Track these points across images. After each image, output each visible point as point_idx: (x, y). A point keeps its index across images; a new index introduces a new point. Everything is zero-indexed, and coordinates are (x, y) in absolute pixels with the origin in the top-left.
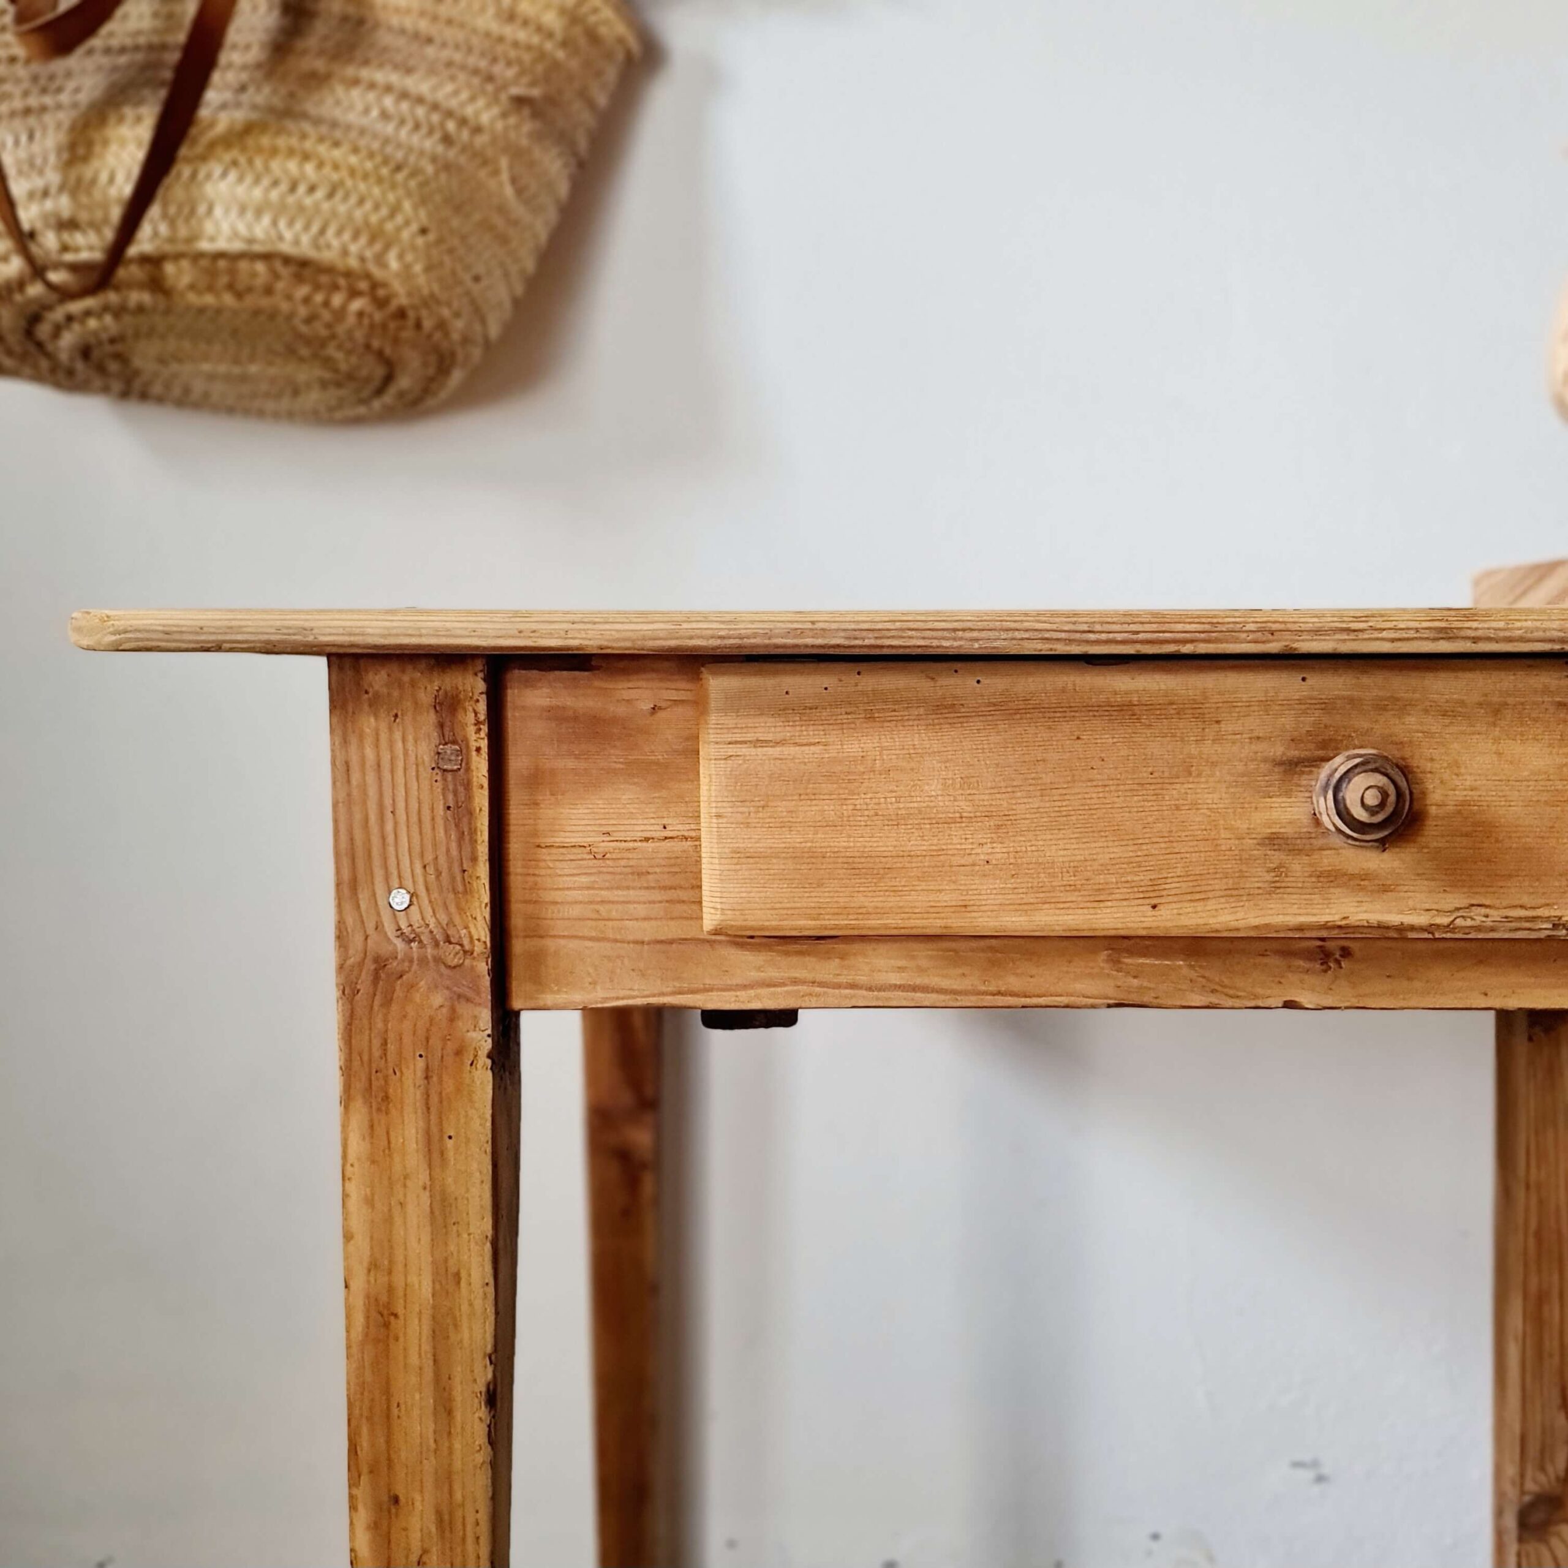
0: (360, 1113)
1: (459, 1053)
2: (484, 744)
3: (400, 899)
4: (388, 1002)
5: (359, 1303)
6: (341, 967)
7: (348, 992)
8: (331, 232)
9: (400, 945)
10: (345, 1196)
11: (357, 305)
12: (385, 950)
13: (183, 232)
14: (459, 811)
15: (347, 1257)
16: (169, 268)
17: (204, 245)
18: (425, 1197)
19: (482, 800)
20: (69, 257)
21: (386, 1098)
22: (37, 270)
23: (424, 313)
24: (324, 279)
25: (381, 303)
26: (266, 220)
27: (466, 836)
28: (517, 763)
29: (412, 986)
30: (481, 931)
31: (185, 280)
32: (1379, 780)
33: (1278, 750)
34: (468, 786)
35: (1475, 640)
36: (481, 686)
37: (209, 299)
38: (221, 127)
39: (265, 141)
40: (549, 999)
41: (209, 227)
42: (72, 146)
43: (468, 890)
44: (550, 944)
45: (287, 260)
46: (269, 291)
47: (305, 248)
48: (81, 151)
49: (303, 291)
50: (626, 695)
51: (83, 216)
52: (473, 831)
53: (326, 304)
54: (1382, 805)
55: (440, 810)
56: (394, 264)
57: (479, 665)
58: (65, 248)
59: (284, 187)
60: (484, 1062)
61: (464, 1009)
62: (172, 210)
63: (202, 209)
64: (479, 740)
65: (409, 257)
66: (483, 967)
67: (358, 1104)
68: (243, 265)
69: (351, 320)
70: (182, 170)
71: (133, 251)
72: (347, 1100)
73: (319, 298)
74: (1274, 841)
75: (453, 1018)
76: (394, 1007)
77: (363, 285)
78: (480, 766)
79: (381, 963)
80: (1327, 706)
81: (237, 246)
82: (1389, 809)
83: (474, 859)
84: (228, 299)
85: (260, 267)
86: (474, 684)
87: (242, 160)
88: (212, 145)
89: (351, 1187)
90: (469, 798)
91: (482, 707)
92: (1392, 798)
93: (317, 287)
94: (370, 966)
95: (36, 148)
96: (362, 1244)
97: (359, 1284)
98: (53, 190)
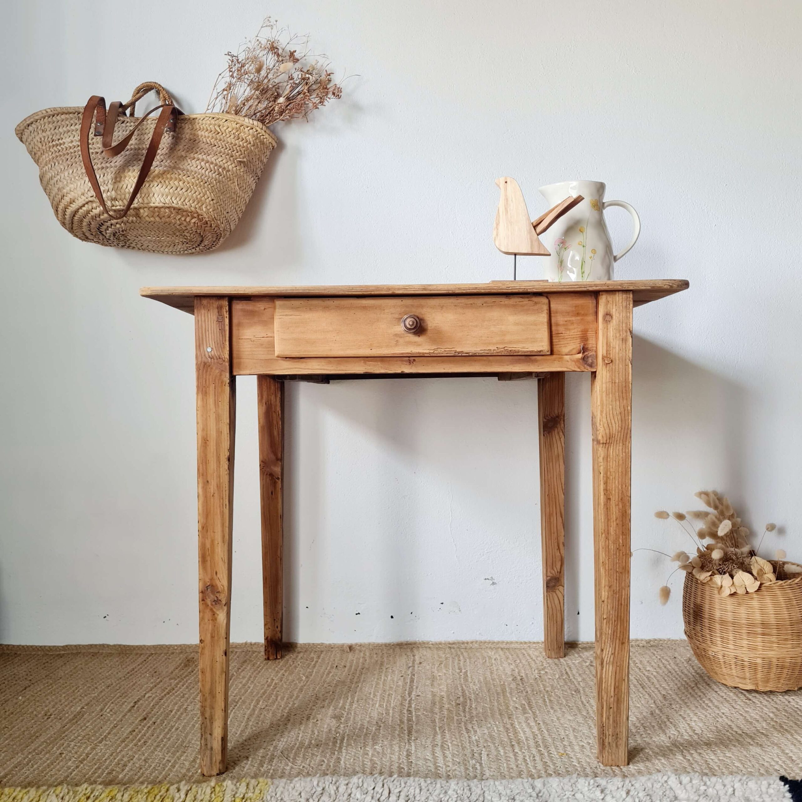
0: (200, 396)
1: (222, 383)
2: (228, 316)
3: (209, 350)
4: (207, 372)
5: (200, 437)
6: (197, 364)
7: (198, 369)
8: (186, 201)
9: (209, 359)
10: (197, 414)
11: (193, 221)
12: (206, 361)
13: (146, 201)
14: (222, 330)
15: (197, 428)
16: (142, 211)
17: (152, 205)
18: (215, 414)
19: (227, 328)
20: (114, 208)
21: (206, 393)
22: (106, 211)
23: (213, 222)
24: (184, 213)
25: (200, 220)
26: (169, 198)
27: (223, 336)
28: (235, 321)
29: (212, 368)
30: (227, 356)
31: (146, 214)
32: (413, 319)
33: (397, 316)
34: (224, 325)
35: (431, 290)
36: (227, 303)
37: (152, 219)
38: (156, 172)
39: (169, 176)
40: (242, 372)
41: (153, 200)
42: (116, 178)
43: (224, 347)
44: (242, 360)
45: (174, 208)
46: (169, 217)
47: (180, 205)
48: (118, 179)
49: (179, 217)
50: (259, 306)
51: (119, 197)
52: (225, 335)
53: (185, 220)
54: (413, 324)
55: (218, 330)
56: (204, 209)
57: (227, 299)
58: (113, 206)
59: (174, 189)
60: (227, 385)
61: (223, 373)
62: (143, 195)
63: (151, 195)
64: (226, 315)
65: (208, 207)
66: (227, 364)
67: (200, 395)
68: (162, 210)
69: (192, 224)
70: (146, 184)
71: (132, 206)
72: (198, 393)
73: (183, 219)
74: (396, 335)
75: (221, 375)
76: (208, 373)
77: (196, 215)
78: (227, 321)
79: (205, 364)
80: (407, 306)
81: (161, 205)
82: (415, 325)
83: (225, 340)
84: (157, 219)
85: (167, 210)
86: (225, 303)
87: (162, 181)
88: (154, 177)
89: (198, 412)
90: (224, 327)
91: (227, 308)
92: (415, 323)
93: (183, 216)
94: (203, 364)
95: (105, 178)
96: (201, 426)
97: (200, 433)
98: (110, 190)
